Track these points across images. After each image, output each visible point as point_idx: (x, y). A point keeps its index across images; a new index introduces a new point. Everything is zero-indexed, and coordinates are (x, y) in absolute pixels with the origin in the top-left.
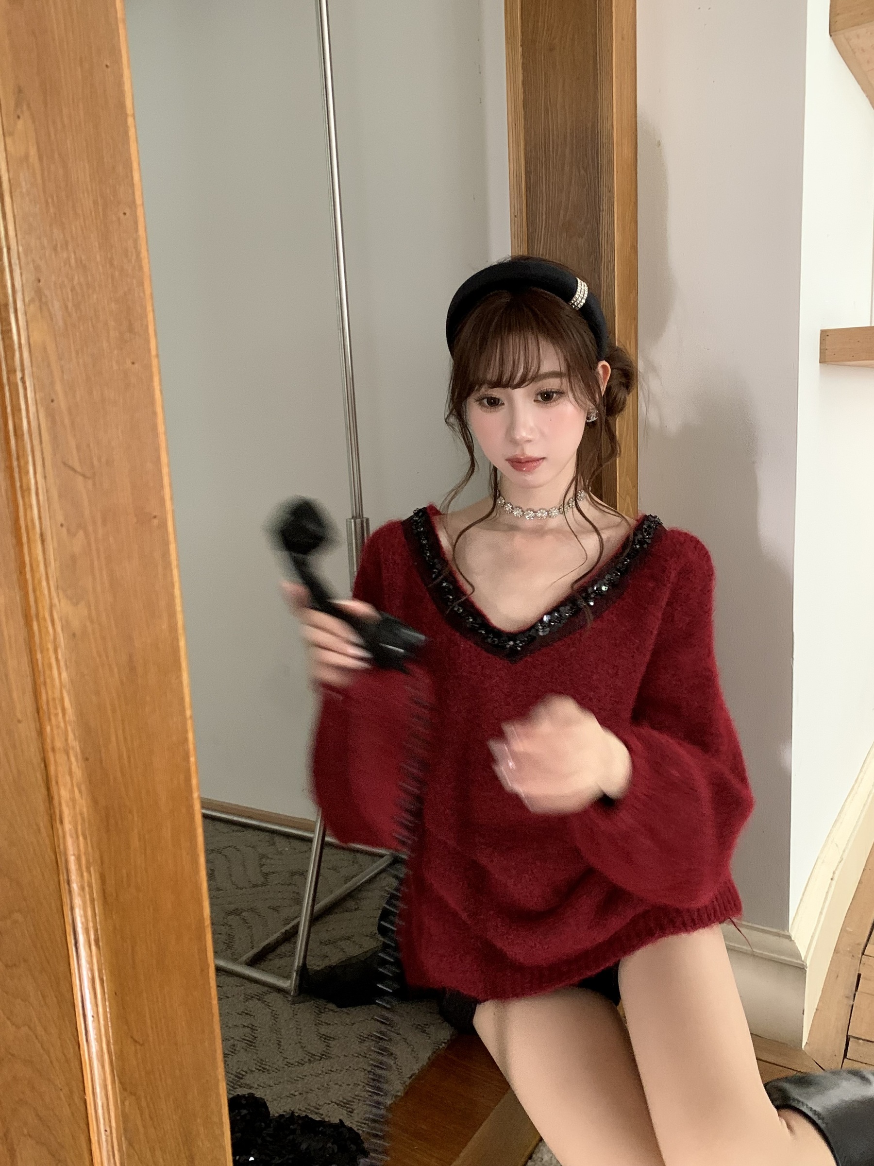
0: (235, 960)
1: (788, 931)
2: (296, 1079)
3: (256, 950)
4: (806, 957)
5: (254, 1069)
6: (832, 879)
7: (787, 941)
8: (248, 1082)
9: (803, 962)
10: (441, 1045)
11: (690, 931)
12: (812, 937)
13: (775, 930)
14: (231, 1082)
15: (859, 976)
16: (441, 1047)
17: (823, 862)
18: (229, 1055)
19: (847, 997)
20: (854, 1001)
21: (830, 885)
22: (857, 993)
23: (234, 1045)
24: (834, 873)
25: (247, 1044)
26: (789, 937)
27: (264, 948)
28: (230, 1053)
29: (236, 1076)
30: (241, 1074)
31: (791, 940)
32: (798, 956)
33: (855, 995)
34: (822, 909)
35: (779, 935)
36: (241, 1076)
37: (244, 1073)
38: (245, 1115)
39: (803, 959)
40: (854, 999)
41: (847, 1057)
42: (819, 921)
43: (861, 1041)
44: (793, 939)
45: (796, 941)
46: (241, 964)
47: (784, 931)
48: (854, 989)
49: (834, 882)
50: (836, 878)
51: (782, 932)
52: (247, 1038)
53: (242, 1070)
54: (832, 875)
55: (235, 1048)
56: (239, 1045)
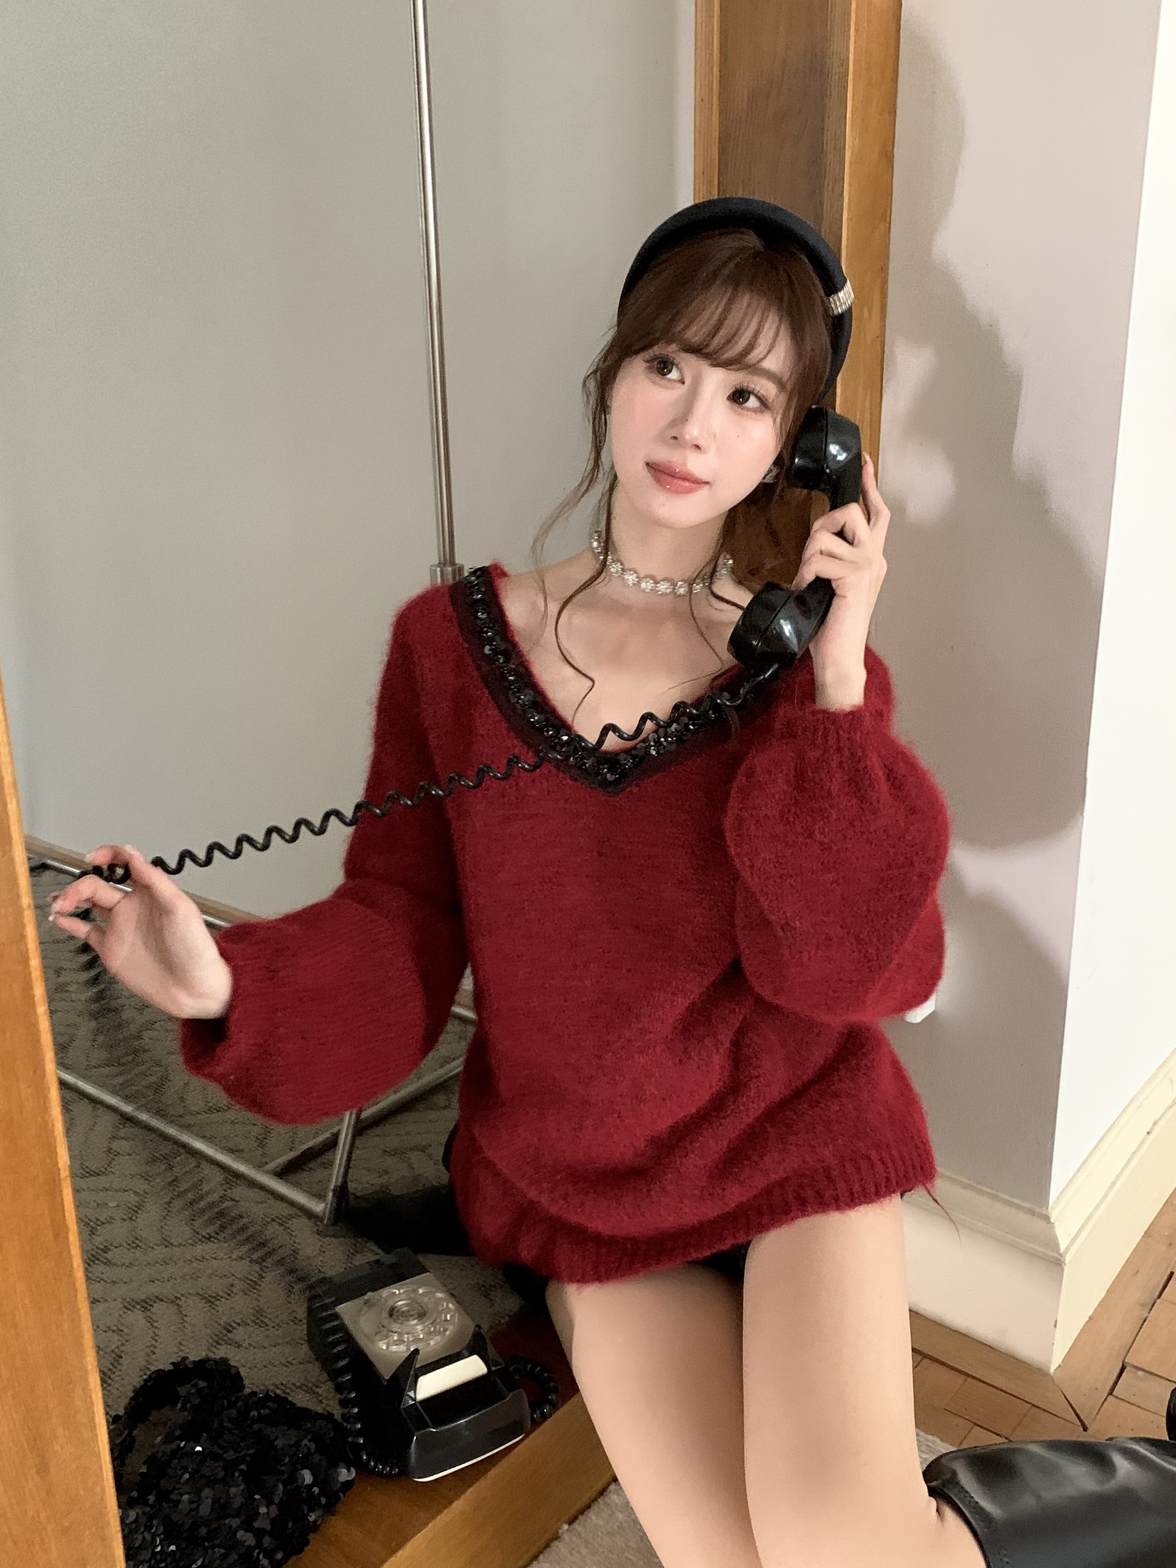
0: (259, 1166)
1: (1047, 1208)
2: (299, 1341)
3: (292, 1155)
4: (1067, 1249)
5: (249, 1321)
6: (1148, 1133)
7: (1042, 1223)
8: (237, 1338)
9: (1061, 1255)
10: (503, 1318)
11: (845, 1209)
12: (1088, 1220)
13: (1028, 1205)
14: (216, 1335)
15: (1172, 1274)
16: (503, 1321)
17: (1140, 1106)
18: (222, 1297)
19: (1142, 1305)
20: (1149, 1313)
21: (1142, 1143)
22: (1159, 1300)
23: (232, 1285)
24: (1155, 1123)
25: (250, 1285)
26: (1047, 1218)
27: (304, 1152)
28: (224, 1295)
29: (225, 1328)
30: (231, 1326)
31: (1049, 1222)
32: (1056, 1247)
33: (1155, 1303)
34: (1118, 1178)
35: (1032, 1213)
36: (230, 1329)
37: (234, 1325)
38: (203, 1388)
39: (1062, 1249)
40: (1151, 1310)
41: (1114, 1393)
42: (1106, 1195)
43: (1141, 1373)
44: (1052, 1220)
45: (1057, 1225)
46: (268, 1172)
47: (1041, 1207)
48: (1157, 1293)
49: (1151, 1137)
50: (1155, 1132)
51: (1037, 1210)
52: (251, 1277)
53: (234, 1322)
54: (1150, 1126)
55: (232, 1288)
56: (239, 1285)
